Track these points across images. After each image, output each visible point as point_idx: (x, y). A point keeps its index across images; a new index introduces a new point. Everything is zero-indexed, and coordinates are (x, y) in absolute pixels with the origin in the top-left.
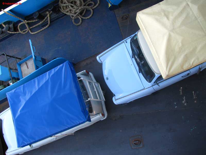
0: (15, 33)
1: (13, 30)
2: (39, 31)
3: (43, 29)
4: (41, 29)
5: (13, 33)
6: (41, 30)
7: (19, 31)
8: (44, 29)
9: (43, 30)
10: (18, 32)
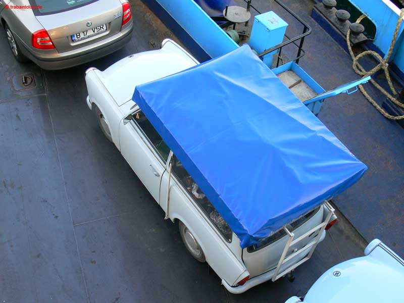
0: (350, 48)
1: (354, 43)
2: (371, 100)
3: (379, 107)
4: (377, 103)
5: (349, 43)
6: (375, 104)
7: (356, 55)
8: (378, 111)
9: (375, 107)
10: (352, 53)
